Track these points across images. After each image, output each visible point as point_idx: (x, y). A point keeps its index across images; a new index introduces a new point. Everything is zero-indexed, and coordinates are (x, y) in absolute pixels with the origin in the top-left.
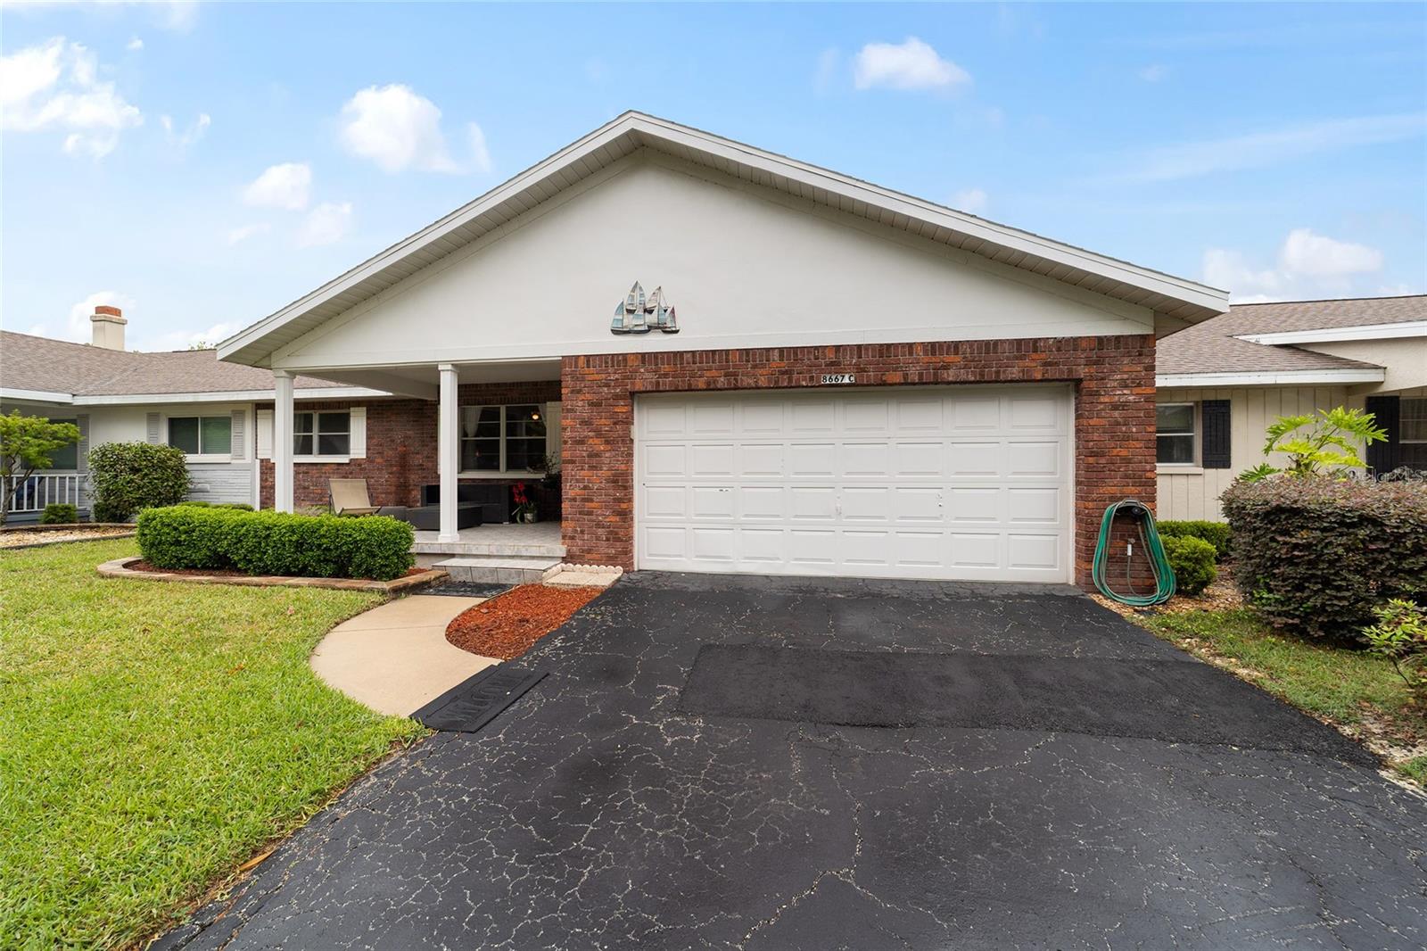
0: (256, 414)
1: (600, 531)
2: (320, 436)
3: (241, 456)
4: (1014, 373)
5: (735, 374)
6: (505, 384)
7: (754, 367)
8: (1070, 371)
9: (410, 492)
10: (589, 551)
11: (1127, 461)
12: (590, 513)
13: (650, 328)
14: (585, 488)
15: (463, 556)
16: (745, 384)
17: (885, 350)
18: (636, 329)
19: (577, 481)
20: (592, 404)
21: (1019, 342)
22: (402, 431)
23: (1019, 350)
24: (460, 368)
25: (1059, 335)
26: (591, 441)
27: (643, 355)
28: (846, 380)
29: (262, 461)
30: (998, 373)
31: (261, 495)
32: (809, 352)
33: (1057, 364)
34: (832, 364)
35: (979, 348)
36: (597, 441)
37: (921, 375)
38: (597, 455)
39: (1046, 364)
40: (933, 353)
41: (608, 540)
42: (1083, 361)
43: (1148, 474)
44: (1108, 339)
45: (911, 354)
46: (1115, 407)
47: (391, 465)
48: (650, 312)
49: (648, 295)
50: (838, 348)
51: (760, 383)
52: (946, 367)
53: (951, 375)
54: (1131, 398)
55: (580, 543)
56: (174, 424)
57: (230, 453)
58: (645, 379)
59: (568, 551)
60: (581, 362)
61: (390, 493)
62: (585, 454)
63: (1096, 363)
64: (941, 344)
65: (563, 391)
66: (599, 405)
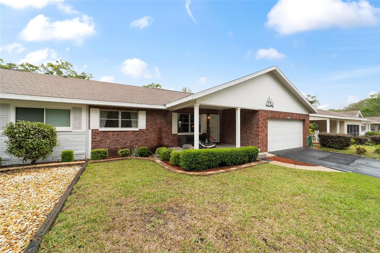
0: (89, 110)
1: (264, 146)
2: (122, 120)
3: (80, 128)
9: (162, 139)
12: (263, 142)
13: (271, 106)
17: (292, 114)
18: (269, 106)
19: (261, 136)
22: (159, 120)
23: (301, 115)
27: (270, 111)
28: (289, 118)
29: (93, 130)
31: (92, 145)
32: (286, 113)
34: (288, 115)
36: (264, 127)
47: (155, 131)
48: (271, 103)
49: (270, 99)
51: (282, 118)
52: (297, 117)
54: (308, 122)
55: (262, 148)
56: (18, 110)
57: (69, 126)
58: (270, 115)
59: (260, 150)
60: (262, 111)
61: (155, 141)
64: (297, 114)
65: (259, 117)
66: (264, 120)
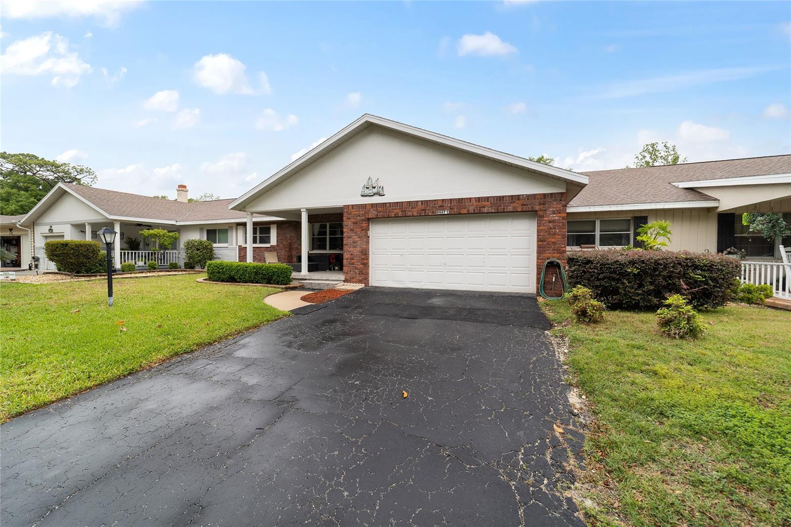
0: (239, 228)
1: (357, 271)
2: (260, 236)
3: (232, 244)
4: (510, 208)
5: (405, 211)
6: (329, 214)
7: (412, 208)
8: (532, 207)
9: (293, 258)
10: (353, 278)
11: (554, 243)
12: (353, 264)
13: (374, 194)
14: (352, 254)
15: (309, 280)
16: (409, 215)
17: (460, 200)
18: (370, 194)
19: (349, 252)
20: (354, 223)
21: (512, 196)
22: (289, 234)
23: (512, 199)
24: (308, 210)
25: (528, 193)
26: (353, 237)
27: (372, 204)
28: (446, 213)
29: (239, 246)
30: (504, 209)
31: (240, 258)
32: (432, 202)
33: (527, 205)
34: (441, 206)
35: (497, 199)
36: (356, 237)
37: (474, 210)
38: (356, 242)
39: (522, 205)
40: (479, 202)
41: (359, 274)
42: (538, 203)
43: (563, 249)
44: (548, 194)
45: (470, 202)
46: (550, 222)
47: (286, 248)
48: (375, 188)
49: (374, 182)
50: (443, 200)
51: (414, 214)
52: (484, 207)
53: (485, 210)
54: (556, 218)
55: (350, 275)
56: (209, 232)
57: (227, 243)
58: (372, 214)
59: (345, 278)
60: (350, 207)
61: (285, 259)
62: (351, 242)
63: (543, 204)
64: (482, 198)
65: (344, 218)
66: (357, 223)
